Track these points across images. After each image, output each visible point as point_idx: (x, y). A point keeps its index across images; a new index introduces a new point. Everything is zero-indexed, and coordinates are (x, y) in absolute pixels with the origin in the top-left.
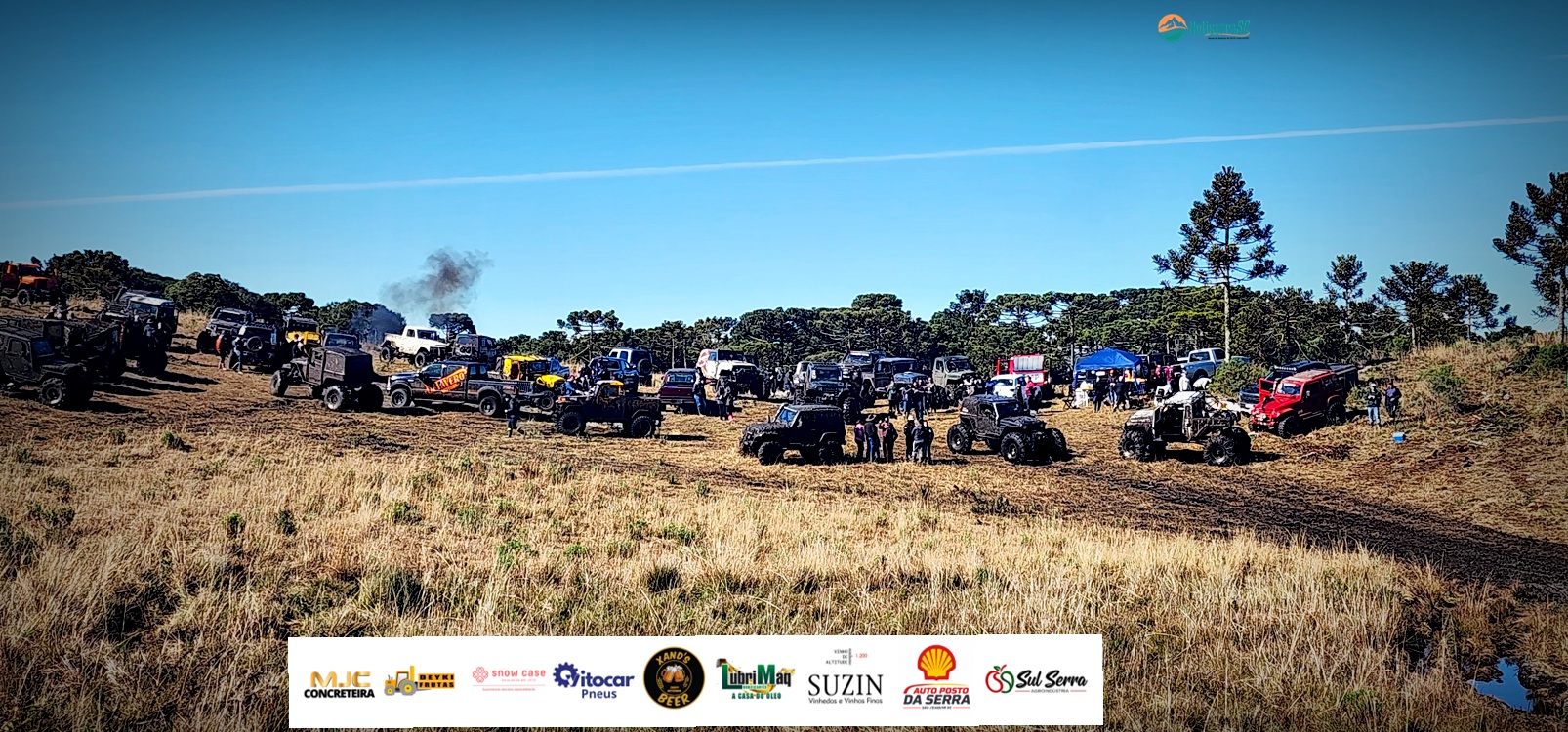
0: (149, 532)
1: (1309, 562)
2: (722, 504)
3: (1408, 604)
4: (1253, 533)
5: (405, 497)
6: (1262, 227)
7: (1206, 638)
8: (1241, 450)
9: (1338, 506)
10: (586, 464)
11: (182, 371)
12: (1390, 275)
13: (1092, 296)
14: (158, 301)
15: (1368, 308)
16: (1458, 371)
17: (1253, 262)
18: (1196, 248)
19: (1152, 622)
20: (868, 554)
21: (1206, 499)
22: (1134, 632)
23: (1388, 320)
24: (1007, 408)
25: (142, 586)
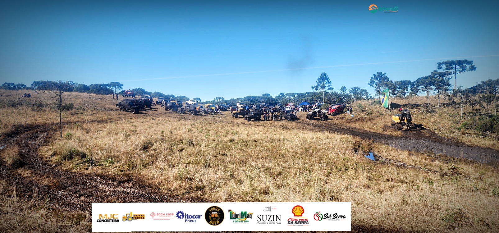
0: (149, 133)
1: (338, 137)
2: (241, 128)
3: (354, 143)
4: (328, 132)
5: (190, 127)
6: (329, 82)
7: (321, 149)
8: (326, 118)
9: (343, 127)
10: (219, 122)
11: (153, 107)
12: (351, 89)
13: (301, 93)
14: (149, 96)
15: (347, 95)
16: (362, 105)
17: (328, 87)
18: (319, 85)
19: (312, 147)
20: (265, 136)
21: (321, 126)
22: (309, 148)
23: (350, 97)
24: (288, 112)
25: (148, 142)
